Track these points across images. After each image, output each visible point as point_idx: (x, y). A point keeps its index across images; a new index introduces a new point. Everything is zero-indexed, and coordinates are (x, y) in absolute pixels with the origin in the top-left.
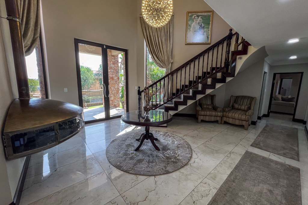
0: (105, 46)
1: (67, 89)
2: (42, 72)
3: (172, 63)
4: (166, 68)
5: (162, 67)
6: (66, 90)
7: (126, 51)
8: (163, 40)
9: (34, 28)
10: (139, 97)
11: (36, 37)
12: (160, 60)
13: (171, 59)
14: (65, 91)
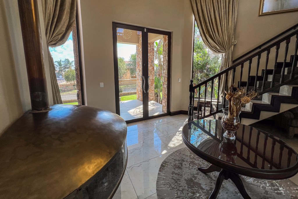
0: (145, 29)
1: (103, 83)
2: (78, 64)
3: (235, 45)
4: (226, 52)
5: (219, 51)
6: (102, 85)
7: (169, 34)
8: (223, 13)
9: (69, 10)
10: (191, 94)
11: (71, 21)
12: (217, 42)
13: (233, 39)
14: (101, 87)
